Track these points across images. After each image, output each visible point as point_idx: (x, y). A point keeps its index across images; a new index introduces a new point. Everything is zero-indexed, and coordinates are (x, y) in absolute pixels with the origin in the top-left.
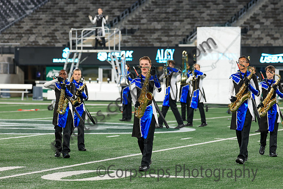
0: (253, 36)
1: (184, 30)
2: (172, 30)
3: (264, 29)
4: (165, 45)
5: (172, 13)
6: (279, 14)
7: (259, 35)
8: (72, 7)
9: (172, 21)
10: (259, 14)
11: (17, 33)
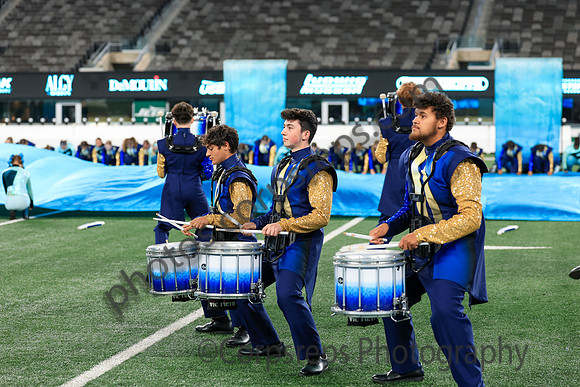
0: (181, 56)
1: (77, 48)
2: (58, 47)
3: (195, 46)
4: (56, 69)
5: (50, 22)
6: (209, 25)
7: (189, 55)
10: (179, 25)
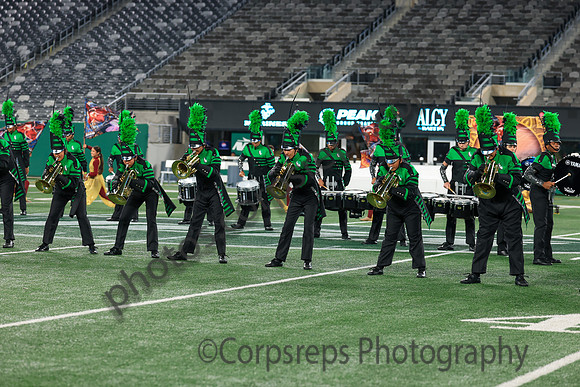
8: (259, 36)
9: (431, 62)
11: (176, 77)
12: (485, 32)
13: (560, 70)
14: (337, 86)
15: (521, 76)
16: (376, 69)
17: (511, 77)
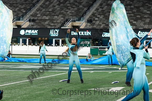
0: (96, 24)
4: (53, 27)
7: (99, 23)
10: (96, 13)
12: (69, 6)
13: (92, 17)
14: (25, 23)
15: (80, 19)
16: (36, 18)
17: (78, 20)
